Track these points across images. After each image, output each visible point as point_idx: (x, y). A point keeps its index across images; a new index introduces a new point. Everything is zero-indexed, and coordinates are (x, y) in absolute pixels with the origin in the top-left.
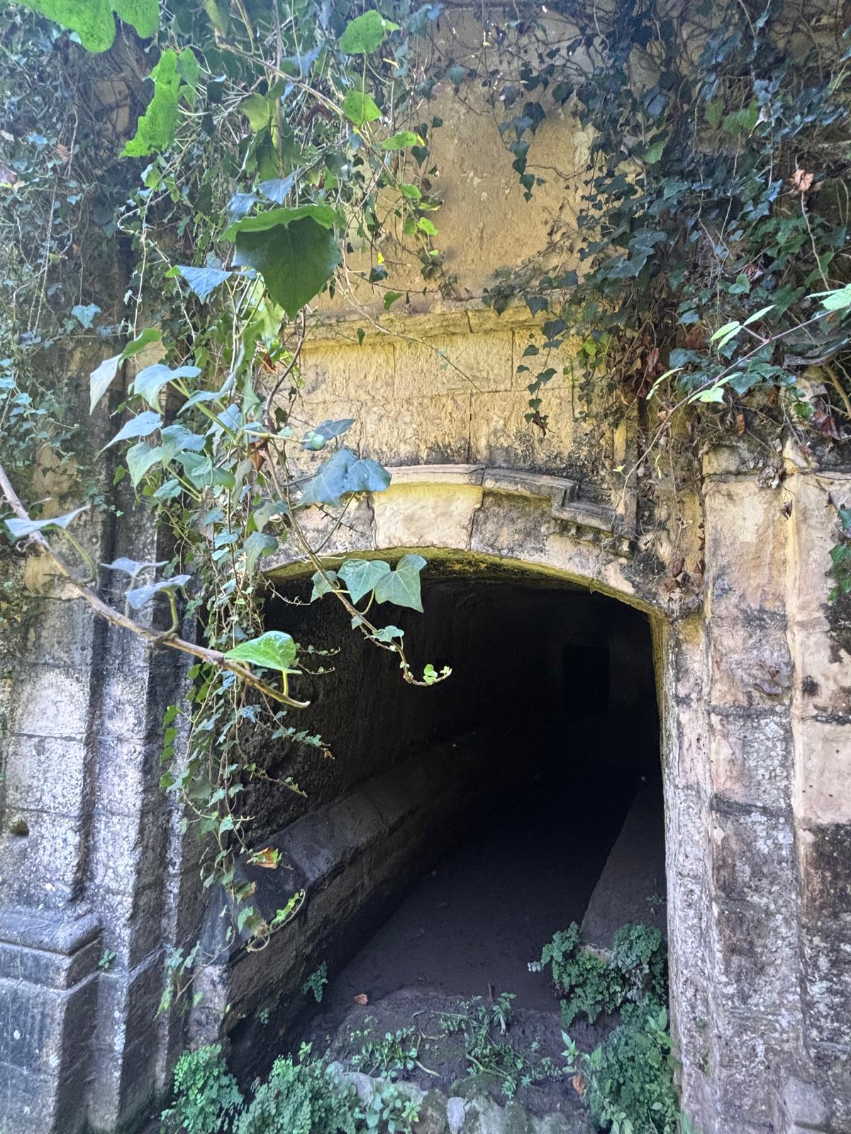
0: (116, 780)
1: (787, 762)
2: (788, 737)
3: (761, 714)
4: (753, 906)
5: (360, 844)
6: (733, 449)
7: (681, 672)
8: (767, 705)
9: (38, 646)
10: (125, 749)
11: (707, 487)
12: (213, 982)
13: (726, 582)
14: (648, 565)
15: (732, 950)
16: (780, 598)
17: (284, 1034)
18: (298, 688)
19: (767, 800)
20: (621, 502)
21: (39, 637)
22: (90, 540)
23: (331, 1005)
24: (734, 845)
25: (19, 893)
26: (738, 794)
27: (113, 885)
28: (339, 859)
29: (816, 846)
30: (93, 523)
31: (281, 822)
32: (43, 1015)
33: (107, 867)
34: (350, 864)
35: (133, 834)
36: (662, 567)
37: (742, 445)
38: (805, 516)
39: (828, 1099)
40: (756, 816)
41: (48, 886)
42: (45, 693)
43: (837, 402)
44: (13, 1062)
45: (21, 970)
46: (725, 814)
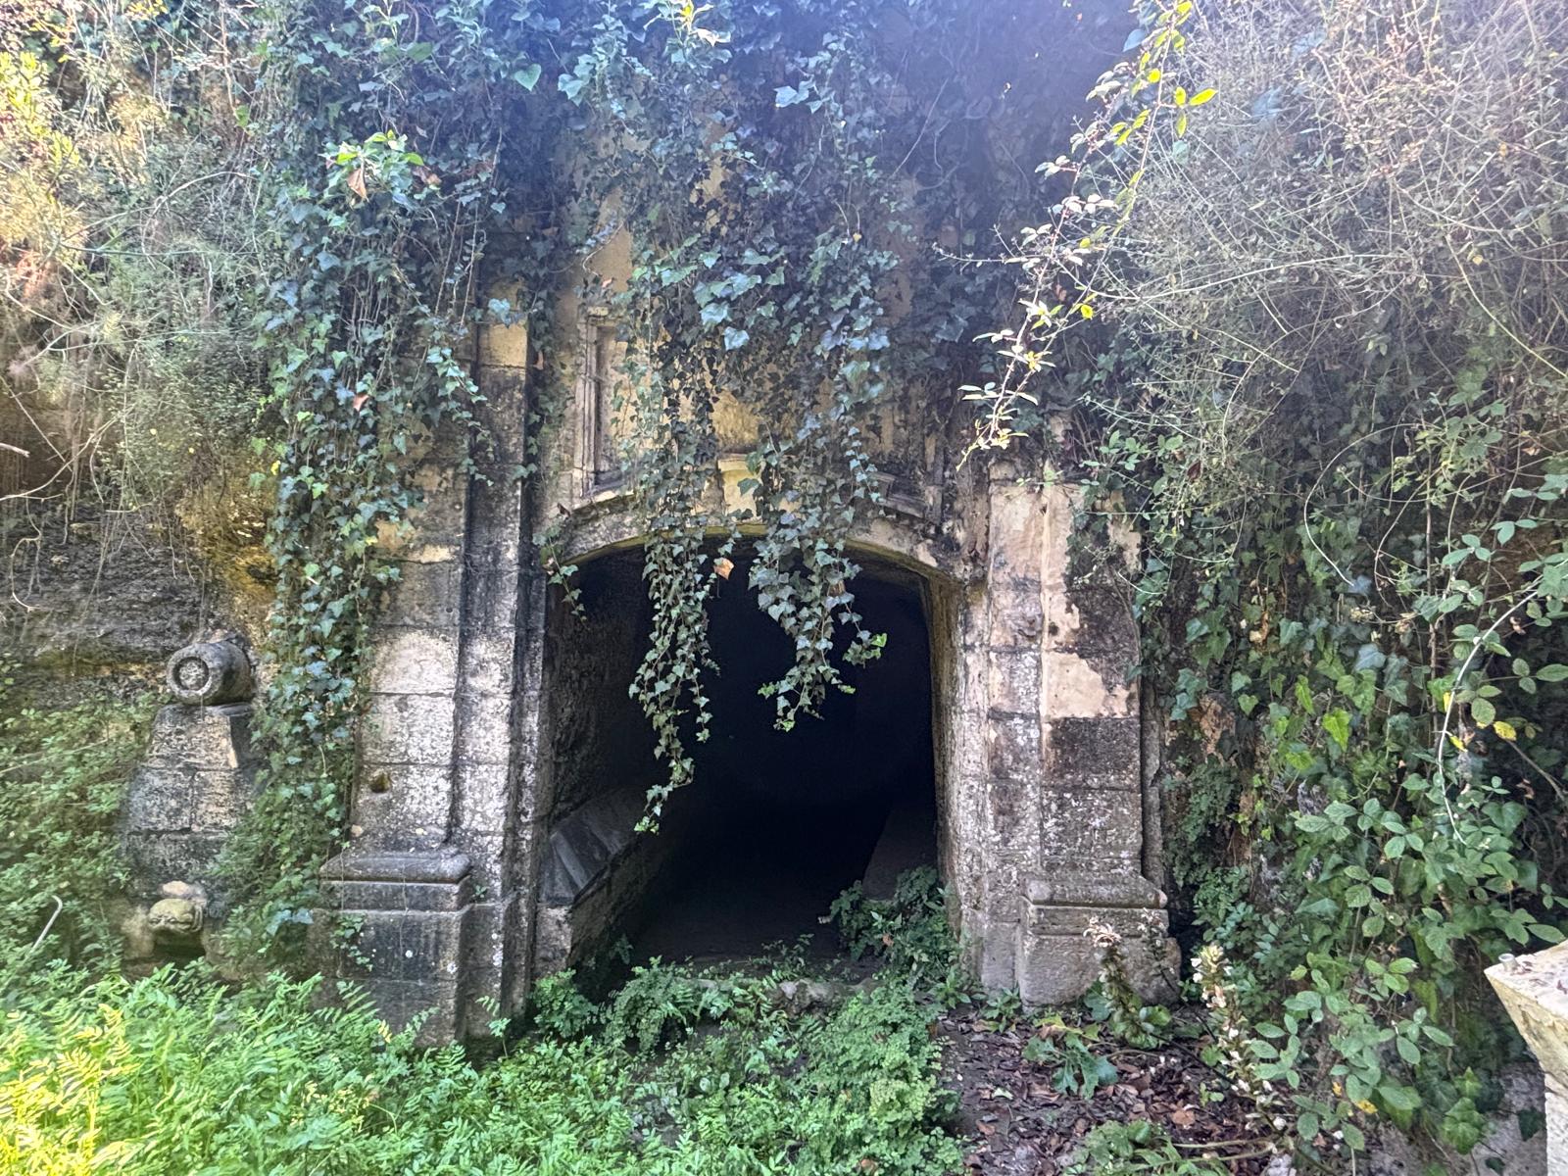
0: (482, 733)
1: (1037, 684)
2: (1039, 666)
3: (1022, 651)
4: (1014, 781)
6: (1012, 462)
7: (968, 626)
8: (1026, 644)
9: (394, 608)
10: (490, 704)
11: (993, 488)
12: (559, 923)
13: (1002, 558)
14: (949, 545)
15: (1000, 812)
16: (1038, 570)
19: (1024, 709)
20: (931, 496)
21: (394, 599)
22: (452, 506)
24: (1003, 742)
25: (386, 839)
26: (1006, 706)
27: (482, 828)
29: (1053, 733)
30: (457, 491)
32: (438, 933)
33: (474, 812)
35: (502, 780)
36: (958, 547)
37: (1018, 460)
38: (1055, 512)
39: (1052, 886)
40: (1017, 720)
41: (419, 831)
42: (404, 653)
43: (1078, 436)
44: (406, 978)
45: (407, 901)
46: (997, 720)
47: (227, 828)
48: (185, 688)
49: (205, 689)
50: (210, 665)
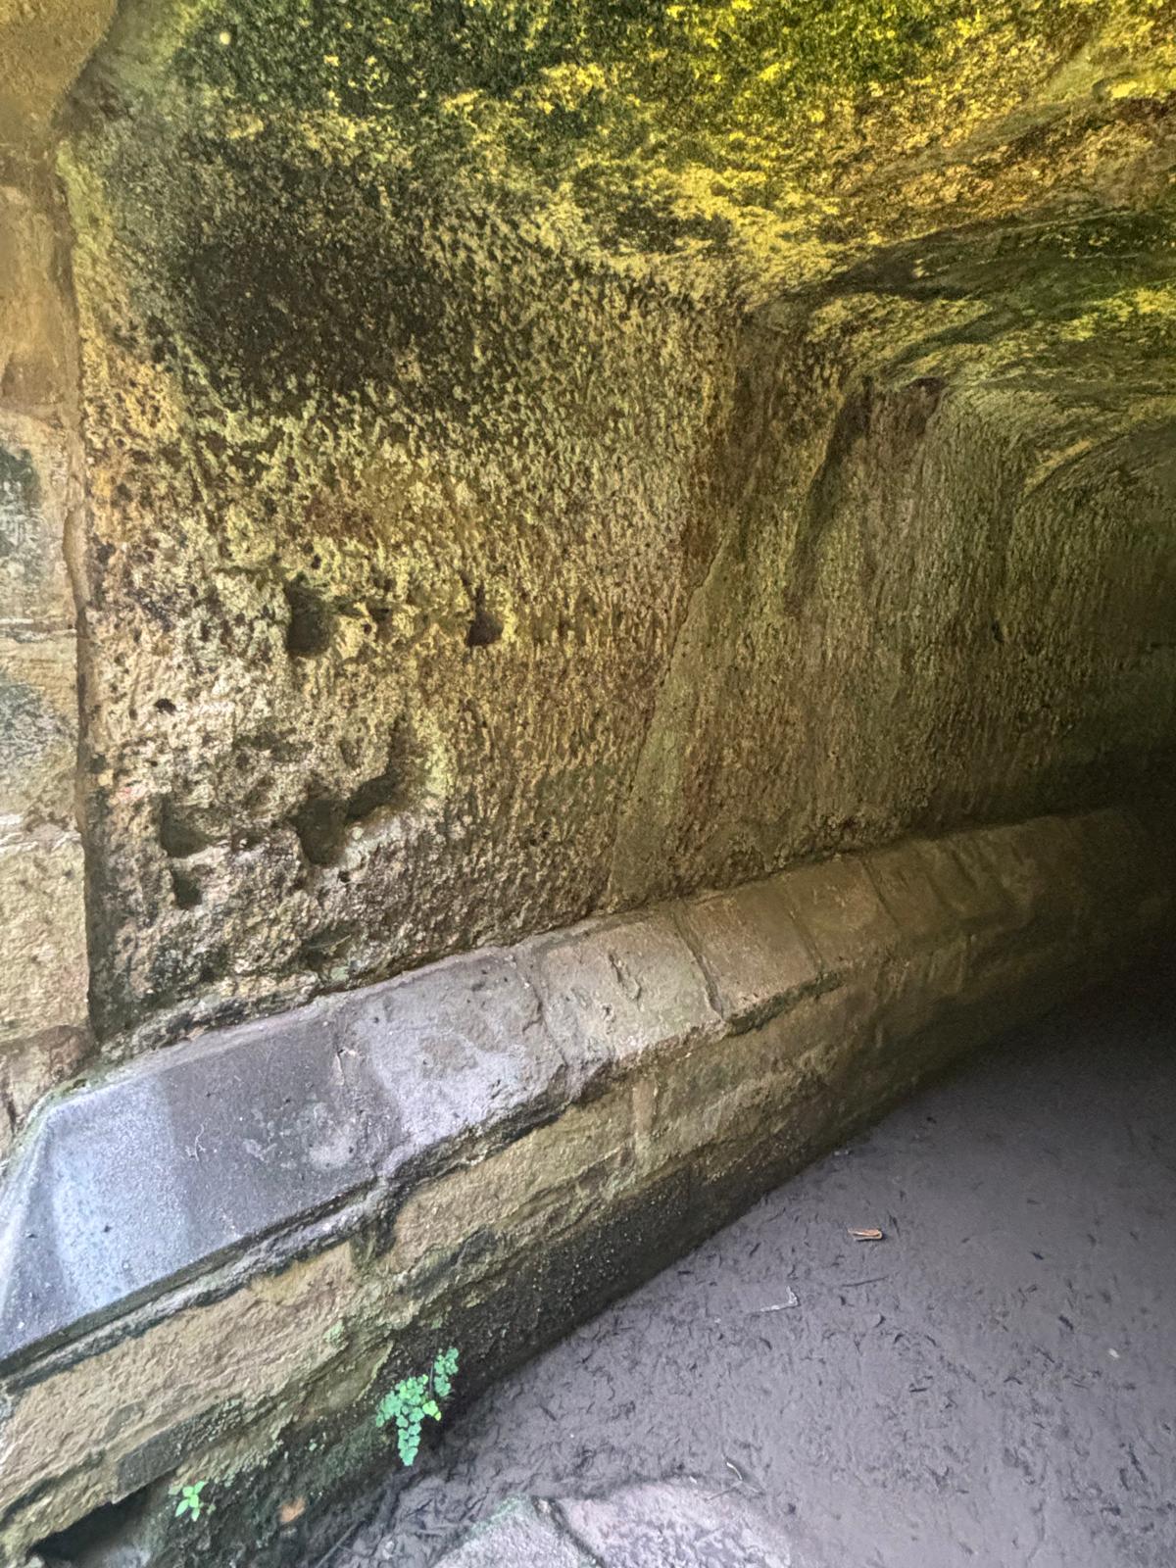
5: (620, 1054)
17: (298, 1523)
18: (402, 581)
23: (472, 1458)
28: (536, 1089)
31: (361, 965)
34: (584, 1101)
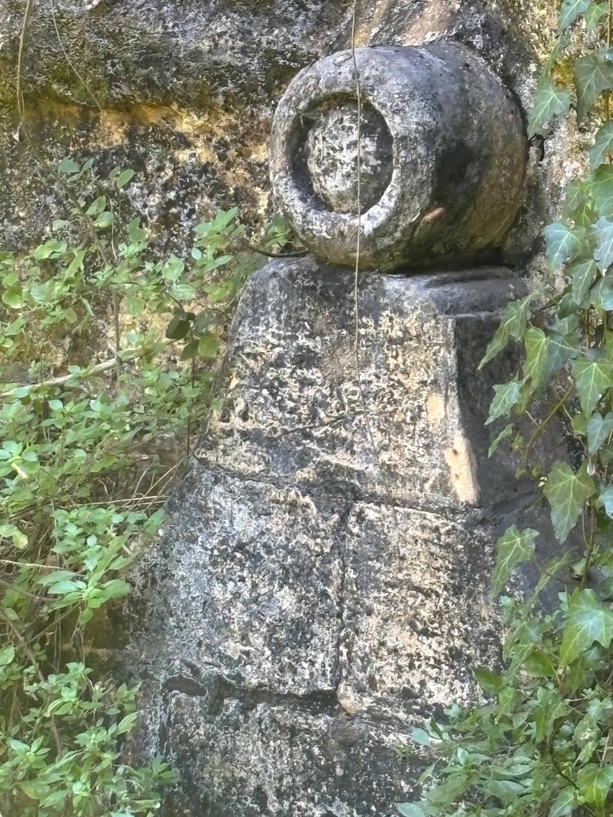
47: (439, 714)
48: (321, 203)
49: (379, 213)
50: (395, 126)
